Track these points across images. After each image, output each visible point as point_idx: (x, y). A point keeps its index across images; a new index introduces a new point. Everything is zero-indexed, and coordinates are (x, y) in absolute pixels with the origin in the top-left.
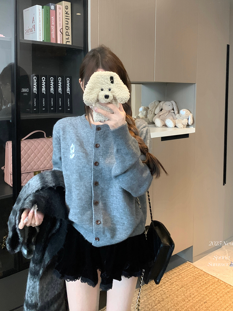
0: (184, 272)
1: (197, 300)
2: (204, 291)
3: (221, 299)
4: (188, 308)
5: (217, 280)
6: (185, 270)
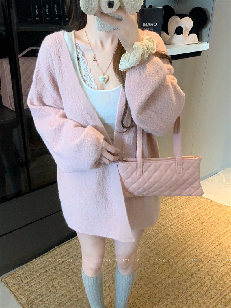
1: (191, 217)
2: (197, 210)
4: (183, 223)
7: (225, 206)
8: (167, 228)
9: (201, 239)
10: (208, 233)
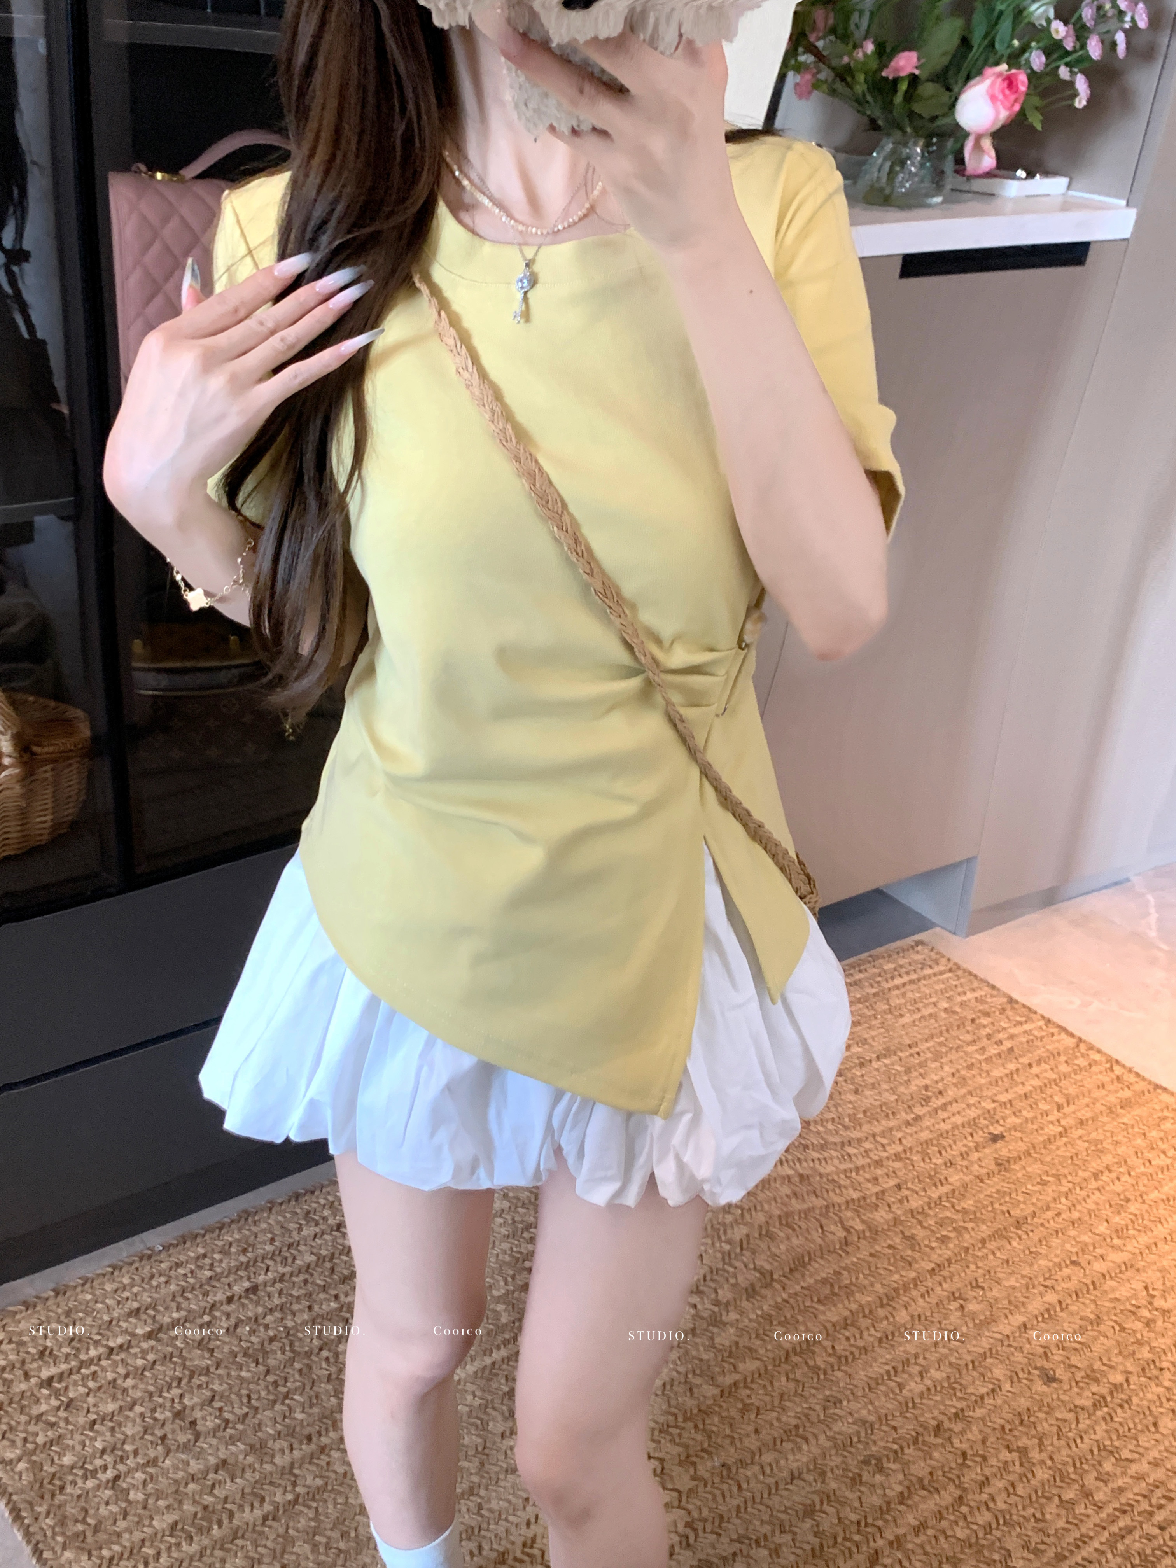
0: (904, 985)
1: (958, 1120)
2: (997, 1085)
3: (1080, 1132)
4: (910, 1148)
5: (1071, 1042)
6: (906, 979)
7: (1145, 1083)
9: (992, 1245)
10: (1038, 1221)
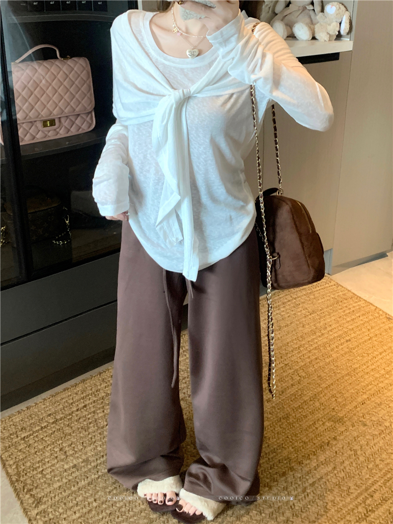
1: (336, 335)
2: (348, 323)
3: (375, 338)
5: (373, 308)
8: (292, 351)
9: (346, 378)
10: (361, 370)
